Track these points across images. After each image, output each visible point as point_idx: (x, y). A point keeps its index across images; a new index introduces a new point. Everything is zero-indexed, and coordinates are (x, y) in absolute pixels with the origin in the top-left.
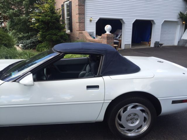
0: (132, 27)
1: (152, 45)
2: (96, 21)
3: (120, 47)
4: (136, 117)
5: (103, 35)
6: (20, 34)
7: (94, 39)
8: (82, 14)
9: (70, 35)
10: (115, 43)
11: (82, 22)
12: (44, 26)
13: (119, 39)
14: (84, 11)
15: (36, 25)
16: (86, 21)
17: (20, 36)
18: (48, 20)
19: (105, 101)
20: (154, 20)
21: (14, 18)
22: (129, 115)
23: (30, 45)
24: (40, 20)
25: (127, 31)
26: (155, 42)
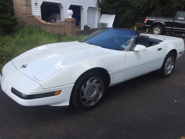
1: (82, 29)
2: (40, 5)
11: (29, 5)
16: (32, 4)
26: (84, 26)
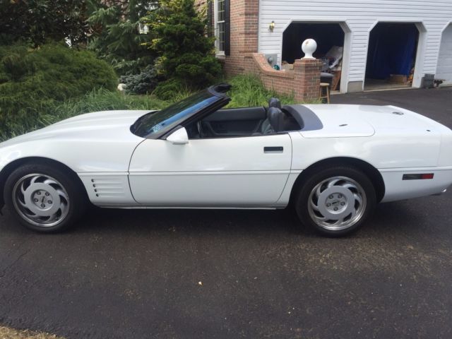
0: (367, 41)
1: (417, 83)
2: (283, 30)
3: (338, 88)
4: (342, 200)
5: (297, 62)
6: (119, 61)
7: (278, 71)
8: (253, 14)
9: (224, 63)
10: (323, 79)
11: (253, 33)
12: (172, 45)
13: (334, 70)
14: (258, 7)
15: (153, 40)
16: (261, 30)
17: (120, 66)
18: (181, 31)
19: (292, 171)
20: (424, 23)
21: (107, 26)
22: (331, 196)
23: (142, 86)
24: (165, 31)
25: (354, 49)
26: (423, 76)
